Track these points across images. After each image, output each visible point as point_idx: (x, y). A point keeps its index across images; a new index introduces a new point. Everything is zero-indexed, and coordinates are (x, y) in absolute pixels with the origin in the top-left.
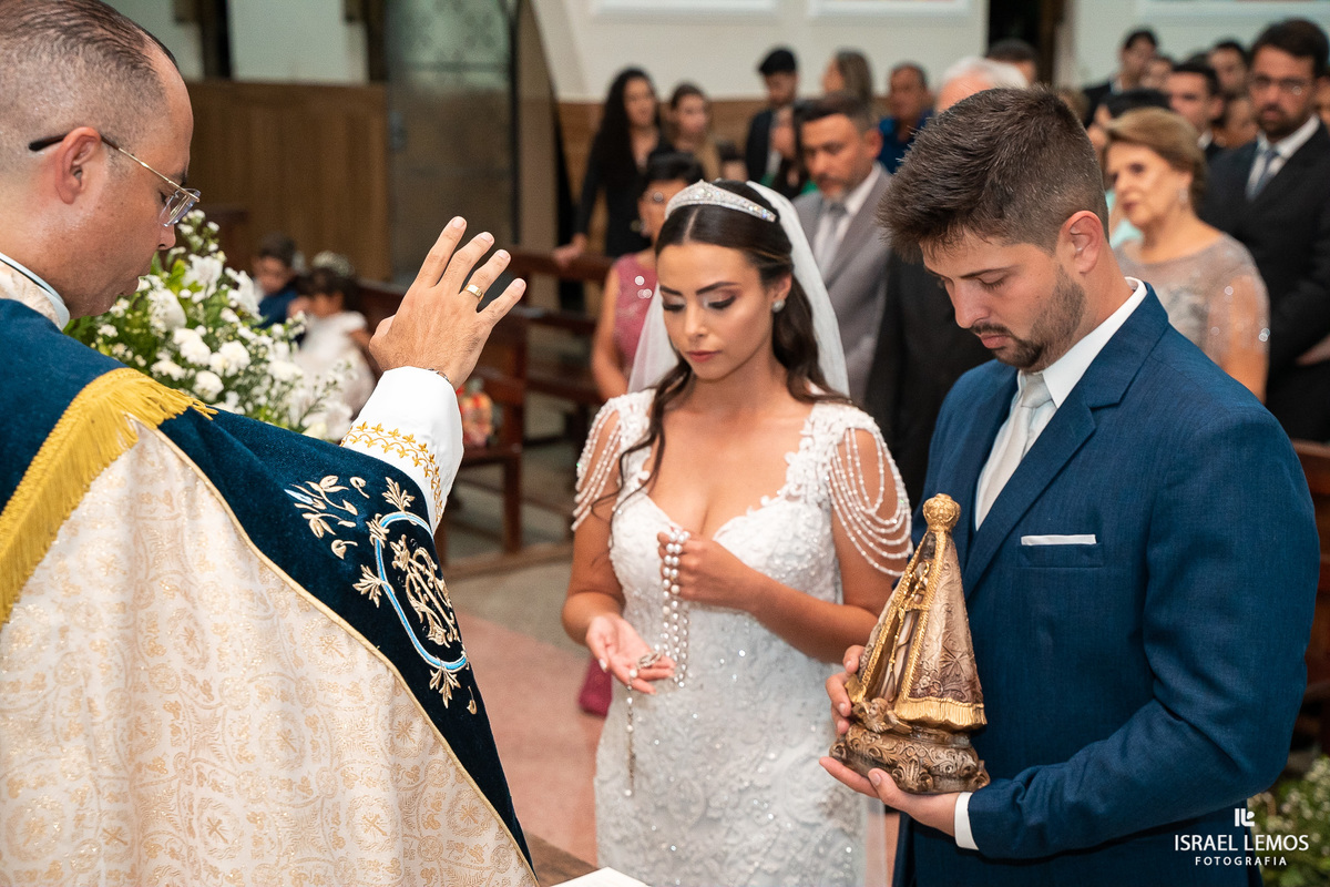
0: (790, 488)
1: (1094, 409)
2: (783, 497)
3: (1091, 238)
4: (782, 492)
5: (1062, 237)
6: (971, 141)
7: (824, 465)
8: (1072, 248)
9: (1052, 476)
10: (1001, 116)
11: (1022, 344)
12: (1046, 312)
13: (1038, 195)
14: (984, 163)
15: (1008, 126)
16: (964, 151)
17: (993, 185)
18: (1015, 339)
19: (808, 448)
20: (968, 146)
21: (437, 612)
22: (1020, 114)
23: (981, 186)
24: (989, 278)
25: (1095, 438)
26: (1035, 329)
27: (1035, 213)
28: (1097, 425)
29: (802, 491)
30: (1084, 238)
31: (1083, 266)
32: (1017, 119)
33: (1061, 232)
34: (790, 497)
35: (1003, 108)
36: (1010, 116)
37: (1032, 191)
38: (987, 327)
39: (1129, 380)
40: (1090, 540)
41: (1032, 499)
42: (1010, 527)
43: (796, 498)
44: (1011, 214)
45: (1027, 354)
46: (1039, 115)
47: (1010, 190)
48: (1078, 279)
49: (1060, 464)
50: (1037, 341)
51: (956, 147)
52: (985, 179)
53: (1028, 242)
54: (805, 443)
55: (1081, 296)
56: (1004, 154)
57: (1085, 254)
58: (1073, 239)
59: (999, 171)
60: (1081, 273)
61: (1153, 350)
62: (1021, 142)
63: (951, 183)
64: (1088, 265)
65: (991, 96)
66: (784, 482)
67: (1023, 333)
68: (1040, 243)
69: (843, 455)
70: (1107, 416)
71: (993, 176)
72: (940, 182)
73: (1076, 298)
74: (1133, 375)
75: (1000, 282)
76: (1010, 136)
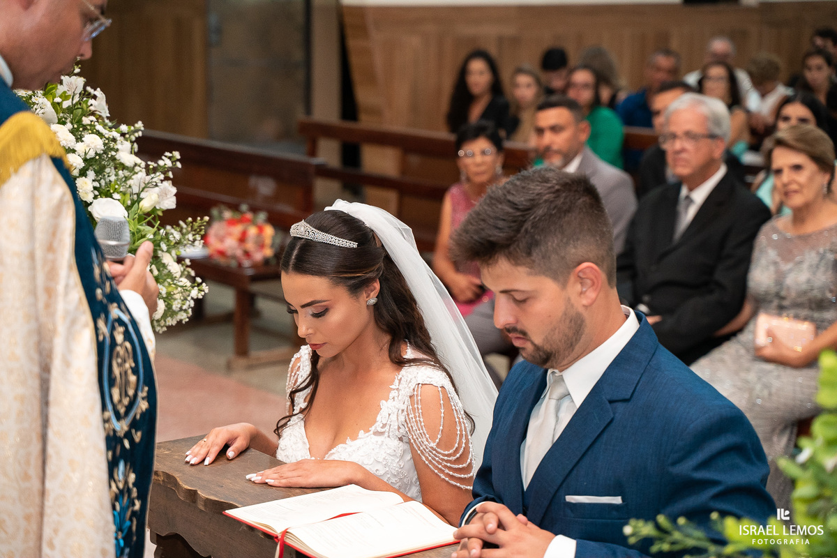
0: (377, 426)
1: (611, 402)
2: (371, 432)
3: (593, 284)
4: (373, 429)
5: (572, 278)
6: (520, 199)
7: (403, 411)
8: (578, 287)
9: (583, 452)
10: (544, 186)
11: (537, 348)
12: (555, 329)
13: (558, 245)
14: (523, 216)
15: (547, 194)
16: (513, 205)
17: (526, 231)
18: (533, 343)
19: (393, 398)
20: (516, 202)
22: (557, 187)
23: (518, 231)
24: (519, 297)
25: (613, 424)
26: (546, 340)
27: (553, 257)
28: (614, 413)
29: (387, 428)
30: (589, 282)
31: (585, 302)
32: (553, 190)
33: (572, 274)
34: (377, 433)
35: (546, 180)
36: (550, 188)
37: (552, 242)
38: (514, 330)
39: (636, 382)
40: (618, 501)
41: (570, 467)
42: (556, 488)
43: (382, 433)
44: (536, 254)
45: (540, 355)
46: (570, 190)
47: (537, 237)
48: (581, 310)
49: (589, 442)
50: (547, 347)
51: (509, 201)
52: (522, 226)
53: (547, 276)
54: (393, 394)
55: (583, 321)
56: (540, 212)
57: (588, 293)
58: (581, 280)
59: (533, 223)
60: (584, 306)
61: (650, 361)
62: (553, 206)
63: (501, 224)
64: (589, 301)
65: (542, 172)
66: (375, 421)
67: (538, 339)
68: (555, 277)
69: (412, 404)
70: (621, 407)
71: (528, 225)
72: (491, 221)
73: (579, 322)
74: (638, 379)
75: (524, 301)
76: (546, 201)
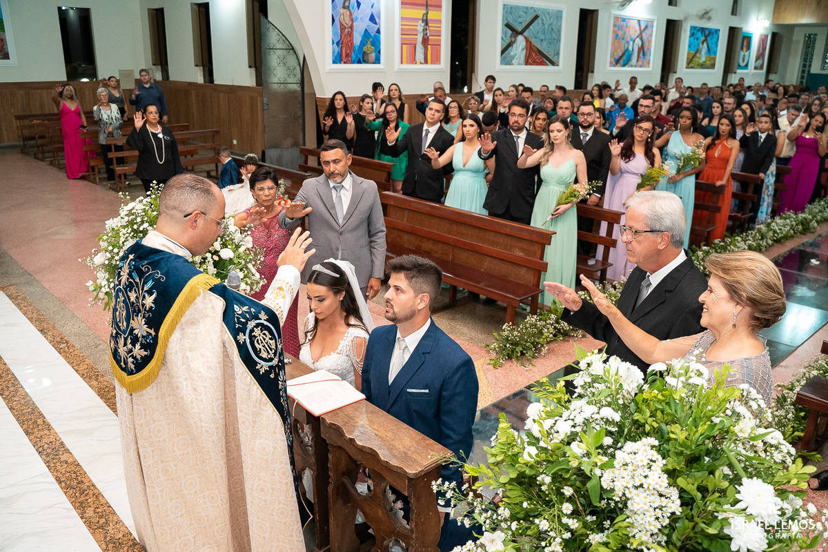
1: (423, 353)
2: (336, 353)
7: (349, 345)
8: (419, 301)
9: (414, 373)
19: (345, 340)
21: (266, 349)
25: (424, 363)
28: (424, 358)
40: (427, 391)
42: (403, 385)
43: (340, 353)
49: (416, 369)
69: (352, 344)
70: (427, 356)
74: (432, 344)
